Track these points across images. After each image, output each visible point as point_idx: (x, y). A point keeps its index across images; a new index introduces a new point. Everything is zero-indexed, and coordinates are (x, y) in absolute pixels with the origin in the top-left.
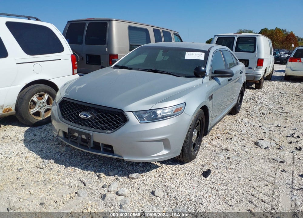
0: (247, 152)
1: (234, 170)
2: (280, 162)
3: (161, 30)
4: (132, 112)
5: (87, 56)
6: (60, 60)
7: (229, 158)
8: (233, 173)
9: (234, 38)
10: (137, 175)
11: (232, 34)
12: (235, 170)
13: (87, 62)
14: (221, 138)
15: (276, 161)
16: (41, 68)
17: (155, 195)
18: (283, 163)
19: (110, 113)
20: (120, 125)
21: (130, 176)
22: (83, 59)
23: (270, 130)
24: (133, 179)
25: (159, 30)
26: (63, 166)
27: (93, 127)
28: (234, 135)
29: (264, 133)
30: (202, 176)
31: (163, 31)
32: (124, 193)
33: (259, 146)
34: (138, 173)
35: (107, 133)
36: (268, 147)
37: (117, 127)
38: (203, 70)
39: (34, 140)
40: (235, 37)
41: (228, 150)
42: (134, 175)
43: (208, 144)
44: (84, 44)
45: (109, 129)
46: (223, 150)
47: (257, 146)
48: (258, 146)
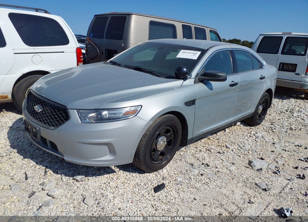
0: (230, 171)
1: (196, 189)
2: (263, 190)
3: (193, 27)
4: (76, 109)
5: (107, 51)
6: (64, 52)
7: (203, 175)
8: (192, 193)
9: (282, 38)
10: (82, 178)
11: (281, 33)
12: (198, 189)
13: (106, 56)
14: (212, 151)
15: (259, 187)
16: (41, 59)
17: (84, 202)
18: (266, 191)
19: (56, 109)
20: (63, 123)
21: (75, 177)
22: (102, 53)
23: (283, 150)
24: (77, 181)
25: (190, 26)
26: (22, 157)
27: (41, 122)
28: (231, 149)
29: (272, 151)
30: (153, 190)
31: (195, 27)
32: (52, 194)
33: (252, 167)
34: (84, 176)
35: (50, 129)
36: (261, 169)
37: (60, 124)
38: (185, 71)
39: (19, 128)
40: (284, 37)
41: (208, 166)
42: (79, 177)
43: (191, 155)
44: (105, 39)
45: (54, 126)
46: (203, 164)
47: (248, 166)
48: (250, 166)
